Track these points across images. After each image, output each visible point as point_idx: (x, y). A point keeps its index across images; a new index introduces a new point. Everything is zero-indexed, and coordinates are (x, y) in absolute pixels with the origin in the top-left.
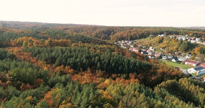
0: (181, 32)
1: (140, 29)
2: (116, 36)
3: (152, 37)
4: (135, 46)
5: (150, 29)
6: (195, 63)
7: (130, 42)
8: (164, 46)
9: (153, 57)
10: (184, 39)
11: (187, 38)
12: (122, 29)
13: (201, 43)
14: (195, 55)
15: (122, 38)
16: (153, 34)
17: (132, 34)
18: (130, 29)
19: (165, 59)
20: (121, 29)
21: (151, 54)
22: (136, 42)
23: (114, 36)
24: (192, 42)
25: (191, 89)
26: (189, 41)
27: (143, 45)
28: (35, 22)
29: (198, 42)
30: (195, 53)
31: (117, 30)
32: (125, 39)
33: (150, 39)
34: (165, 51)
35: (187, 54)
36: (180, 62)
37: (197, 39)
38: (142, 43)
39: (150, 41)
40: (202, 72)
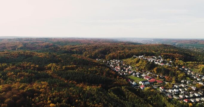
6: (148, 78)
7: (119, 61)
8: (139, 65)
9: (127, 74)
13: (160, 64)
16: (136, 55)
19: (134, 75)
22: (123, 61)
23: (108, 56)
27: (127, 64)
30: (154, 71)
32: (116, 58)
33: (132, 60)
35: (150, 71)
36: (142, 77)
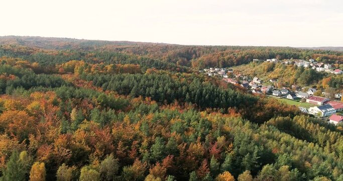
0: (302, 55)
1: (238, 50)
2: (200, 61)
3: (257, 62)
4: (231, 76)
5: (254, 50)
6: (320, 100)
7: (223, 71)
8: (276, 76)
9: (259, 92)
10: (306, 66)
11: (311, 65)
12: (210, 49)
13: (332, 72)
14: (322, 88)
15: (211, 65)
16: (259, 58)
17: (226, 58)
18: (222, 51)
19: (277, 95)
20: (208, 50)
21: (255, 88)
22: (232, 70)
23: (197, 61)
24: (319, 70)
25: (309, 128)
26: (313, 68)
27: (244, 74)
28: (66, 38)
29: (327, 70)
30: (322, 87)
31: (201, 52)
32: (215, 66)
33: (254, 66)
34: (277, 83)
35: (310, 88)
36: (300, 99)
37: (326, 66)
38: (241, 71)
39: (254, 69)
40: (328, 113)
